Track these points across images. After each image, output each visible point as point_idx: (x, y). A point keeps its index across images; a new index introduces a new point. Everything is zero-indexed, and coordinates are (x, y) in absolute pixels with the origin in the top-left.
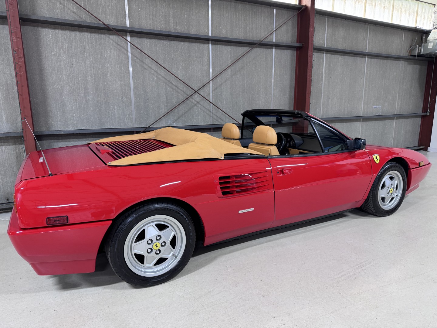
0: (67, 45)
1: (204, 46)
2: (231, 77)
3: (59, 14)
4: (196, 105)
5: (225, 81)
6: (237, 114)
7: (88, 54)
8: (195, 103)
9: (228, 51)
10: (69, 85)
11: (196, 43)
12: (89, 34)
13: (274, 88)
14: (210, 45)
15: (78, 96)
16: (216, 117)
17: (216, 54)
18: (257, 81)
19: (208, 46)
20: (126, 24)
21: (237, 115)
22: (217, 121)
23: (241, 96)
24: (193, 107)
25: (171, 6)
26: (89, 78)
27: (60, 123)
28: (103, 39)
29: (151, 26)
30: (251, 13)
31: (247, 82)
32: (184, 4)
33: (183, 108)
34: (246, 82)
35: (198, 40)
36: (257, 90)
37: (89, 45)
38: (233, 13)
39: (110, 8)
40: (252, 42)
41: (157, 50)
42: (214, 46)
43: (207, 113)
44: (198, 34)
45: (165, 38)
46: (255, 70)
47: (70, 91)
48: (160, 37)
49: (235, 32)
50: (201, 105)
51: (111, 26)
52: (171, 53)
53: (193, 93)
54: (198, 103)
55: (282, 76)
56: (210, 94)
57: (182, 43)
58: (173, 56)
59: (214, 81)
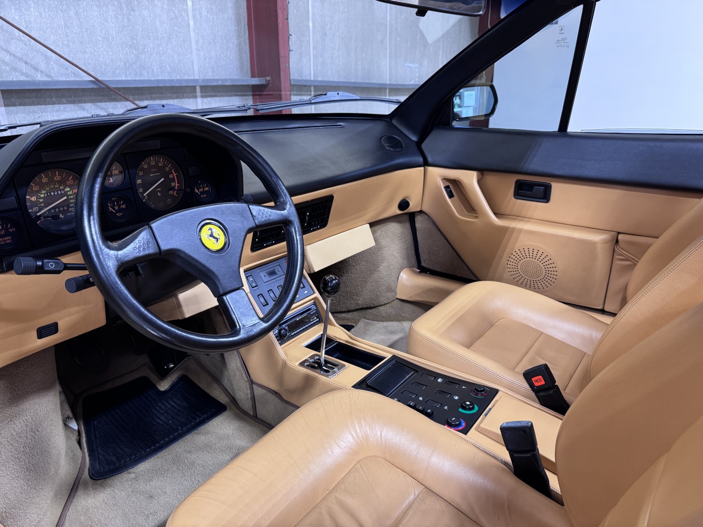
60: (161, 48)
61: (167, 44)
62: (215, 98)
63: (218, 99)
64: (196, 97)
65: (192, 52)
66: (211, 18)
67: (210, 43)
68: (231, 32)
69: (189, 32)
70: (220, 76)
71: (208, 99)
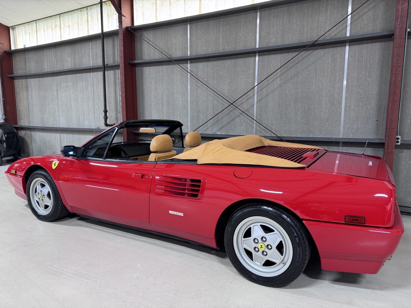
0: (155, 76)
1: (250, 60)
2: (280, 86)
3: (152, 57)
4: (239, 116)
5: (273, 91)
7: (165, 81)
8: (239, 114)
9: (277, 60)
10: (155, 102)
11: (242, 58)
12: (166, 66)
13: (346, 96)
14: (257, 58)
15: (159, 109)
16: (259, 129)
17: (263, 65)
18: (317, 89)
19: (254, 58)
20: (188, 54)
21: (286, 128)
22: (261, 132)
23: (292, 106)
24: (236, 118)
25: (221, 30)
26: (165, 97)
28: (174, 68)
29: (204, 51)
30: (310, 11)
32: (232, 25)
33: (227, 119)
34: (300, 90)
36: (316, 99)
37: (165, 74)
38: (285, 18)
39: (178, 45)
40: (301, 45)
41: (208, 71)
42: (261, 57)
43: (249, 124)
44: (244, 49)
45: (215, 59)
47: (155, 105)
48: (211, 59)
49: (287, 37)
50: (244, 116)
51: (172, 59)
52: (219, 71)
53: (228, 106)
54: (241, 114)
55: (363, 79)
56: (254, 105)
57: (230, 61)
58: (220, 73)
59: (259, 92)
60: (322, 124)
61: (326, 122)
62: (352, 148)
63: (354, 148)
64: (339, 146)
65: (340, 126)
66: (357, 109)
67: (354, 121)
68: (371, 115)
69: (341, 117)
70: (359, 137)
71: (347, 147)
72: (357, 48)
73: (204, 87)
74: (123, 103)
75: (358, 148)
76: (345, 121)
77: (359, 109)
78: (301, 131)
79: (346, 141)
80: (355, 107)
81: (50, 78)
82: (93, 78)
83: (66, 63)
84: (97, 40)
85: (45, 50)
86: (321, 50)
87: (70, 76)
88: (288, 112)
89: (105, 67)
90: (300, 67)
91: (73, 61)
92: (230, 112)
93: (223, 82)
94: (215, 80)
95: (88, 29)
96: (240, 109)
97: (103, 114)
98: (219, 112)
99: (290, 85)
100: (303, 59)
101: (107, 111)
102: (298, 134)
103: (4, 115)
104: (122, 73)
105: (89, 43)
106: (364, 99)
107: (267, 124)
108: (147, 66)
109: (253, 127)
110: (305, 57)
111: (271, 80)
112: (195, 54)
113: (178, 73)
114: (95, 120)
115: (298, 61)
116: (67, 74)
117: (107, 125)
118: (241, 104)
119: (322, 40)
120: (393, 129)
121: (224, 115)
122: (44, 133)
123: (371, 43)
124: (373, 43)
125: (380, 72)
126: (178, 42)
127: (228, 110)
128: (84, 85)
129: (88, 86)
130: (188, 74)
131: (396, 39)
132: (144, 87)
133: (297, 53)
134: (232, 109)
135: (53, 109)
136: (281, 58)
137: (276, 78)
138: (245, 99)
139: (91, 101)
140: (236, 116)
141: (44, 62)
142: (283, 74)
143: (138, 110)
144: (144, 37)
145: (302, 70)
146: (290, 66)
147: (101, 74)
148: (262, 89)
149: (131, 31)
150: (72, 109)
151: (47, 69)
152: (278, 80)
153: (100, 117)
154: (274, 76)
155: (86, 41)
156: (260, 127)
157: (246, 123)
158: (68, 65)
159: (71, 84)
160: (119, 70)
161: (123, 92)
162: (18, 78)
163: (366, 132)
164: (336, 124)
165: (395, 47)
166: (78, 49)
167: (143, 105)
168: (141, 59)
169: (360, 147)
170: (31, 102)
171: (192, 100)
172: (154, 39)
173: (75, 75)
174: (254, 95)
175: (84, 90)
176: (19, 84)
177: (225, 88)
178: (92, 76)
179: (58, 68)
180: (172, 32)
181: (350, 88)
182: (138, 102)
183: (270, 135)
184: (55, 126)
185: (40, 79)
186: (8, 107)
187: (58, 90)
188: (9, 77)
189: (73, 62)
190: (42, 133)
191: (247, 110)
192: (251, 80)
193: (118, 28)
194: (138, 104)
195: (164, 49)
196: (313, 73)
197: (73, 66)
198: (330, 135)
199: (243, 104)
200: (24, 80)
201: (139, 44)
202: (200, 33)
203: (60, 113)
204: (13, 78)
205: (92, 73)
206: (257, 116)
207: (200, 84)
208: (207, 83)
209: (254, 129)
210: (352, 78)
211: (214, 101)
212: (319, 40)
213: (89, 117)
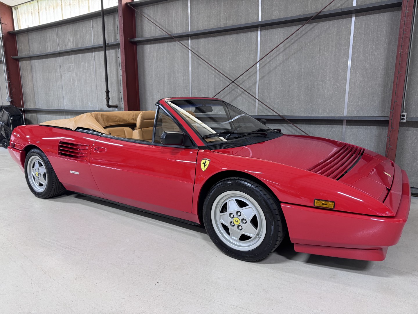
0: (155, 54)
1: (252, 34)
2: (283, 62)
3: (153, 34)
4: (240, 95)
5: (276, 68)
6: (288, 105)
7: (166, 58)
8: (240, 93)
9: (279, 34)
10: (156, 81)
11: (244, 33)
12: (167, 43)
13: (351, 71)
14: (259, 32)
15: (160, 88)
16: (261, 108)
17: (265, 40)
18: (321, 64)
19: (256, 33)
20: (188, 30)
21: (289, 107)
22: (263, 112)
23: (295, 83)
24: (238, 96)
25: (222, 3)
26: (166, 76)
27: (151, 107)
28: (175, 45)
29: (205, 26)
31: (305, 67)
33: (228, 98)
34: (303, 66)
35: (246, 30)
36: (320, 75)
37: (166, 52)
39: (179, 20)
41: (209, 47)
42: (264, 32)
43: (251, 103)
44: (246, 23)
45: (216, 34)
46: (318, 50)
47: (156, 85)
48: (213, 34)
49: (291, 9)
50: (246, 95)
51: (172, 35)
52: (221, 47)
53: (230, 84)
54: (243, 92)
55: (369, 53)
56: (256, 83)
57: (231, 36)
58: (222, 49)
59: (262, 69)
60: (326, 102)
61: (329, 100)
62: (356, 126)
63: (358, 126)
64: (342, 125)
65: (344, 103)
66: (362, 85)
67: (359, 98)
68: (377, 91)
69: (345, 93)
70: (363, 115)
71: (351, 126)
72: (364, 19)
73: (206, 64)
74: (124, 83)
75: (362, 127)
76: (349, 98)
77: (364, 85)
78: (304, 109)
79: (350, 119)
80: (361, 83)
81: (53, 59)
82: (95, 57)
83: (68, 43)
84: (98, 18)
85: (47, 30)
86: (326, 22)
87: (73, 56)
88: (291, 90)
89: (105, 46)
90: (304, 42)
91: (74, 40)
92: (232, 91)
93: (225, 58)
94: (217, 57)
95: (89, 7)
96: (242, 87)
97: (105, 95)
98: (220, 91)
99: (293, 61)
100: (307, 32)
101: (109, 92)
102: (301, 112)
103: (10, 98)
104: (123, 51)
105: (90, 21)
106: (370, 74)
107: (269, 102)
108: (148, 44)
109: (255, 106)
110: (309, 31)
111: (274, 56)
112: (196, 30)
113: (179, 50)
114: (98, 101)
115: (301, 35)
116: (69, 55)
117: (109, 106)
118: (243, 82)
119: (327, 11)
120: (398, 105)
121: (225, 94)
122: (49, 116)
123: (379, 13)
124: (381, 13)
125: (388, 44)
126: (179, 18)
127: (229, 89)
128: (86, 65)
129: (90, 66)
130: (189, 52)
131: (404, 8)
132: (145, 66)
133: (300, 26)
134: (233, 87)
135: (57, 91)
136: (284, 33)
137: (279, 54)
138: (247, 77)
139: (94, 81)
140: (238, 94)
141: (47, 42)
142: (286, 49)
143: (140, 91)
144: (145, 13)
145: (306, 45)
146: (293, 41)
147: (102, 53)
148: (265, 65)
149: (130, 7)
150: (75, 91)
151: (50, 49)
152: (281, 55)
153: (103, 98)
154: (277, 51)
155: (87, 20)
156: (262, 106)
157: (247, 102)
158: (70, 45)
159: (73, 64)
160: (120, 50)
161: (124, 71)
162: (23, 59)
163: (371, 110)
164: (340, 101)
165: (403, 17)
166: (80, 28)
167: (144, 85)
168: (142, 37)
169: (364, 126)
170: (36, 84)
171: (193, 79)
172: (154, 15)
173: (77, 55)
174: (256, 72)
175: (87, 71)
176: (24, 65)
177: (227, 66)
178: (94, 56)
179: (60, 48)
180: (173, 7)
181: (355, 63)
182: (139, 82)
183: (273, 114)
184: (60, 107)
185: (44, 60)
186: (14, 90)
187: (62, 71)
188: (13, 59)
189: (74, 42)
190: (47, 116)
191: (249, 88)
192: (253, 56)
193: (117, 4)
194: (139, 84)
195: (164, 26)
196: (317, 48)
197: (75, 46)
198: (334, 113)
199: (245, 82)
200: (28, 62)
201: (140, 21)
202: (201, 7)
203: (64, 95)
204: (17, 60)
205: (94, 53)
206: (259, 95)
207: (201, 61)
208: (209, 60)
209: (257, 108)
210: (358, 52)
211: (215, 80)
212: (322, 11)
213: (92, 98)
